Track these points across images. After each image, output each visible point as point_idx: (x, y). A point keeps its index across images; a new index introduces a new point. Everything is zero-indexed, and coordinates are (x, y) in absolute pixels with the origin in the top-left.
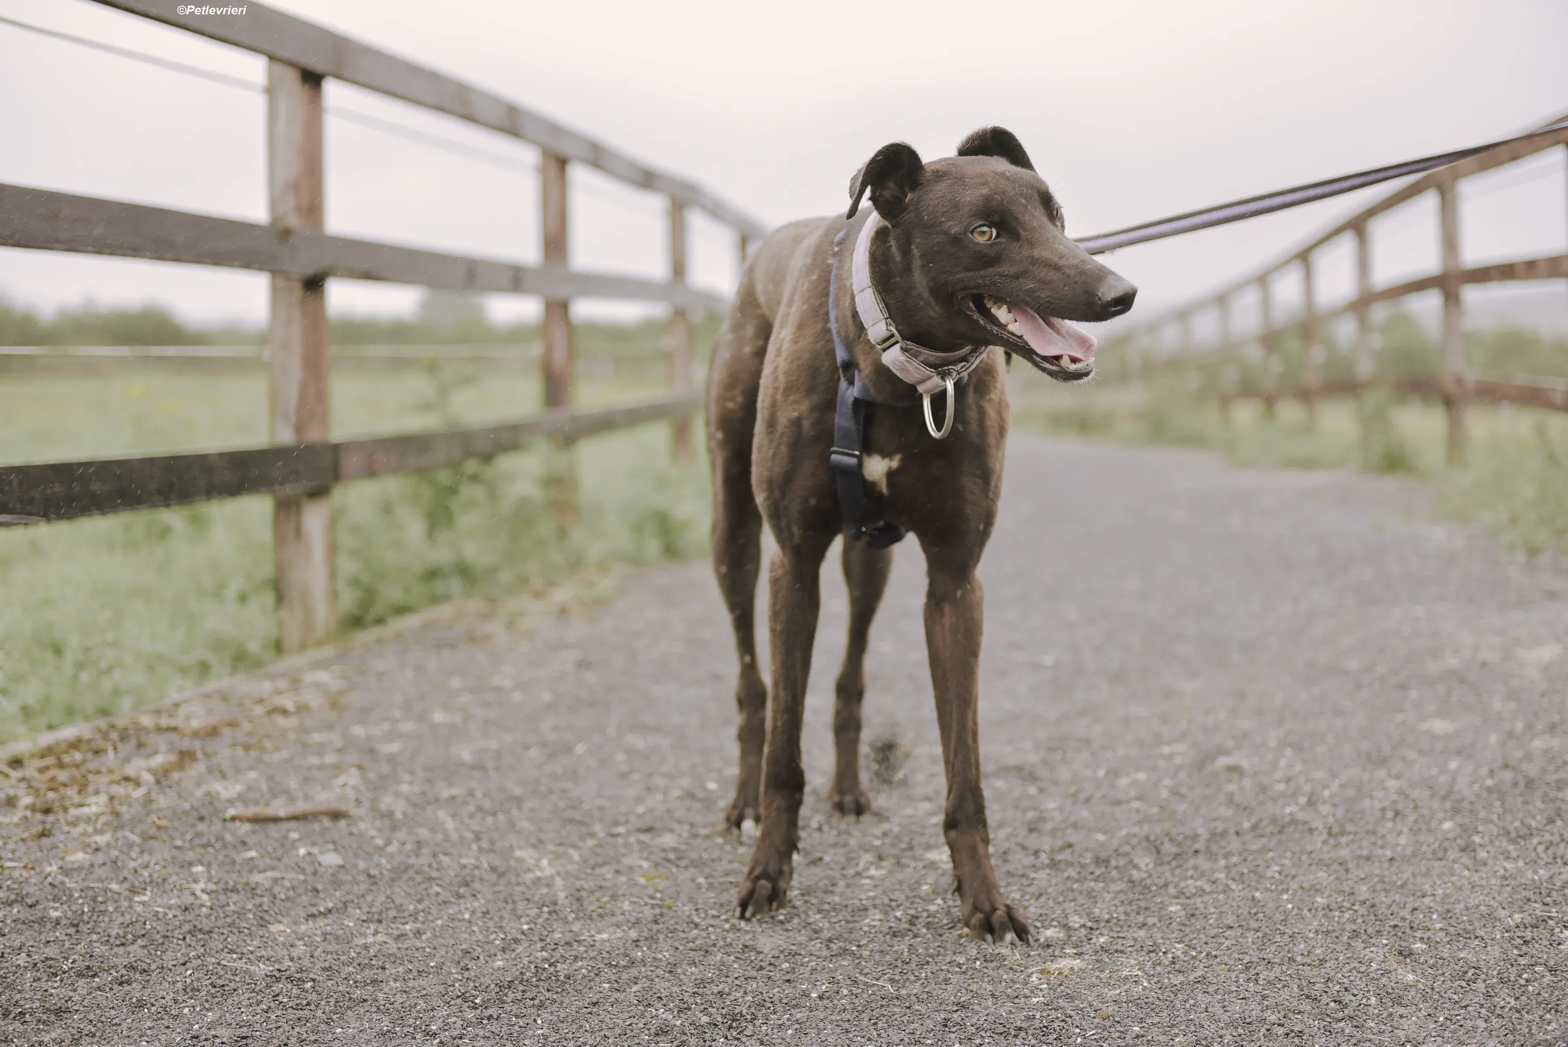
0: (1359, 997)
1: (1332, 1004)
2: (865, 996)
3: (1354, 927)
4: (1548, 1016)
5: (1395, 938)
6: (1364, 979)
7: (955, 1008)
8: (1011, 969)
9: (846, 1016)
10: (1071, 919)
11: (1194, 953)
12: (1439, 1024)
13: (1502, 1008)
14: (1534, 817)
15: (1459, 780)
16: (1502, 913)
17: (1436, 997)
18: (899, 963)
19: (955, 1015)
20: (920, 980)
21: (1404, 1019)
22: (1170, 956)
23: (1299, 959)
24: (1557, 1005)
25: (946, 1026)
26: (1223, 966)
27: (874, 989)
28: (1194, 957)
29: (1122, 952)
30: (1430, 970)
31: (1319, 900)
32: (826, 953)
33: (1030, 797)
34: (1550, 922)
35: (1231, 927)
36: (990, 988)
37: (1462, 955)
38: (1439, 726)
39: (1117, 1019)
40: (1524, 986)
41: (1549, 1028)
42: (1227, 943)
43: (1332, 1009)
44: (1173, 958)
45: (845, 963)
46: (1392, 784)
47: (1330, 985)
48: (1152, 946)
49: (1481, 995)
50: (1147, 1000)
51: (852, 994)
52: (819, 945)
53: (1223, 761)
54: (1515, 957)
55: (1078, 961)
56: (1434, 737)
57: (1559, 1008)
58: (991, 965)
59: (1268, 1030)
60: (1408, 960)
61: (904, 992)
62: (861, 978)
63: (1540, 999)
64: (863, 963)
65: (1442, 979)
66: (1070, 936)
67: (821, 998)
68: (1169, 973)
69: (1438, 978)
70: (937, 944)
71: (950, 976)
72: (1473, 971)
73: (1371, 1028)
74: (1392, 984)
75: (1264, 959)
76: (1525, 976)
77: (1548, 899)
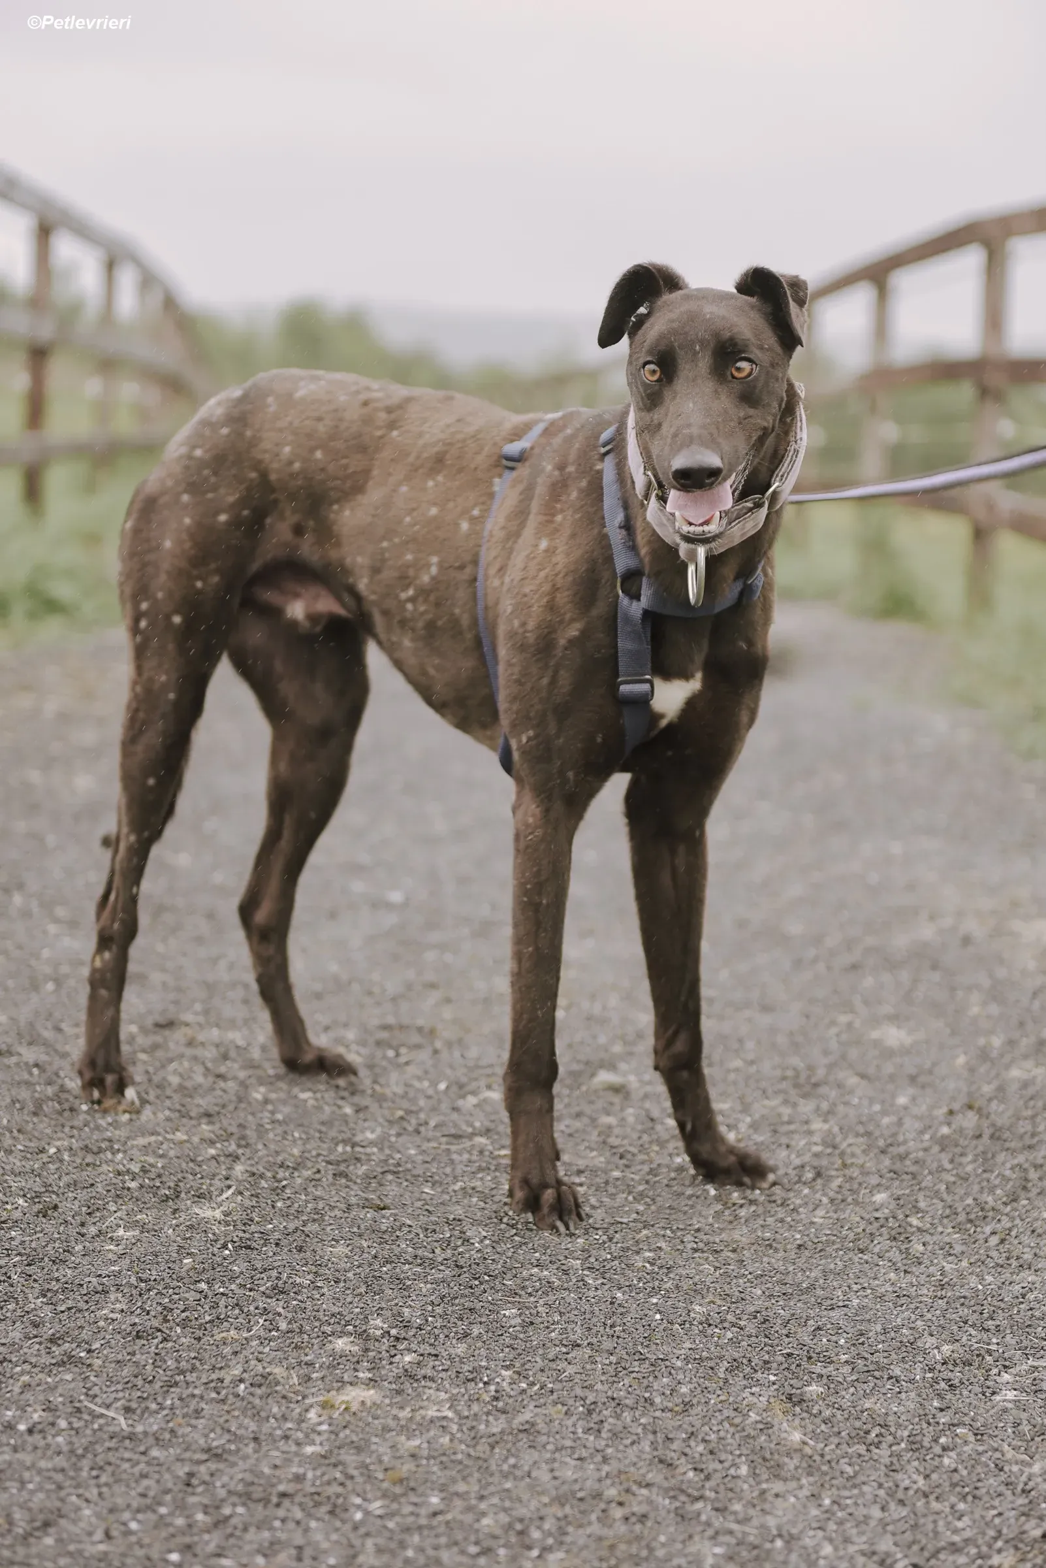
0: (726, 1465)
1: (691, 1474)
2: (88, 1432)
3: (736, 1355)
4: (961, 1506)
5: (786, 1373)
6: (737, 1436)
7: (205, 1457)
8: (284, 1397)
9: (60, 1461)
10: (372, 1322)
11: (524, 1385)
12: (823, 1509)
13: (906, 1489)
14: (992, 1190)
15: (908, 1123)
16: (931, 1341)
17: (825, 1468)
18: (139, 1382)
19: (202, 1468)
20: (164, 1409)
21: (780, 1499)
22: (492, 1388)
23: (658, 1400)
24: (976, 1488)
25: (188, 1485)
26: (559, 1406)
27: (102, 1421)
28: (524, 1391)
29: (432, 1379)
30: (823, 1427)
31: (697, 1308)
32: (46, 1360)
33: (345, 1119)
34: (988, 1358)
35: (578, 1345)
36: (253, 1426)
37: (867, 1405)
38: (894, 1036)
39: (412, 1484)
40: (939, 1456)
41: (960, 1524)
42: (571, 1370)
43: (689, 1481)
44: (497, 1391)
45: (69, 1377)
46: (817, 1125)
47: (693, 1443)
48: (472, 1372)
49: (883, 1468)
50: (453, 1457)
51: (72, 1429)
52: (37, 1346)
53: (605, 1077)
54: (933, 1411)
55: (372, 1392)
56: (888, 1053)
57: (977, 1492)
58: (258, 1391)
59: (603, 1511)
60: (798, 1409)
61: (139, 1428)
62: (86, 1403)
63: (956, 1478)
64: (92, 1378)
65: (836, 1440)
66: (367, 1350)
67: (30, 1431)
68: (488, 1413)
69: (831, 1439)
70: (193, 1355)
71: (203, 1405)
72: (877, 1430)
73: (735, 1513)
74: (772, 1446)
75: (613, 1399)
76: (943, 1440)
77: (990, 1322)
